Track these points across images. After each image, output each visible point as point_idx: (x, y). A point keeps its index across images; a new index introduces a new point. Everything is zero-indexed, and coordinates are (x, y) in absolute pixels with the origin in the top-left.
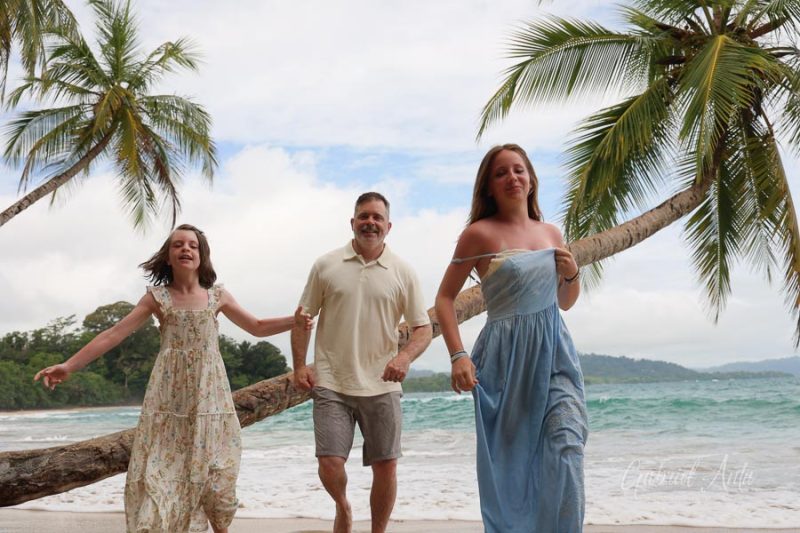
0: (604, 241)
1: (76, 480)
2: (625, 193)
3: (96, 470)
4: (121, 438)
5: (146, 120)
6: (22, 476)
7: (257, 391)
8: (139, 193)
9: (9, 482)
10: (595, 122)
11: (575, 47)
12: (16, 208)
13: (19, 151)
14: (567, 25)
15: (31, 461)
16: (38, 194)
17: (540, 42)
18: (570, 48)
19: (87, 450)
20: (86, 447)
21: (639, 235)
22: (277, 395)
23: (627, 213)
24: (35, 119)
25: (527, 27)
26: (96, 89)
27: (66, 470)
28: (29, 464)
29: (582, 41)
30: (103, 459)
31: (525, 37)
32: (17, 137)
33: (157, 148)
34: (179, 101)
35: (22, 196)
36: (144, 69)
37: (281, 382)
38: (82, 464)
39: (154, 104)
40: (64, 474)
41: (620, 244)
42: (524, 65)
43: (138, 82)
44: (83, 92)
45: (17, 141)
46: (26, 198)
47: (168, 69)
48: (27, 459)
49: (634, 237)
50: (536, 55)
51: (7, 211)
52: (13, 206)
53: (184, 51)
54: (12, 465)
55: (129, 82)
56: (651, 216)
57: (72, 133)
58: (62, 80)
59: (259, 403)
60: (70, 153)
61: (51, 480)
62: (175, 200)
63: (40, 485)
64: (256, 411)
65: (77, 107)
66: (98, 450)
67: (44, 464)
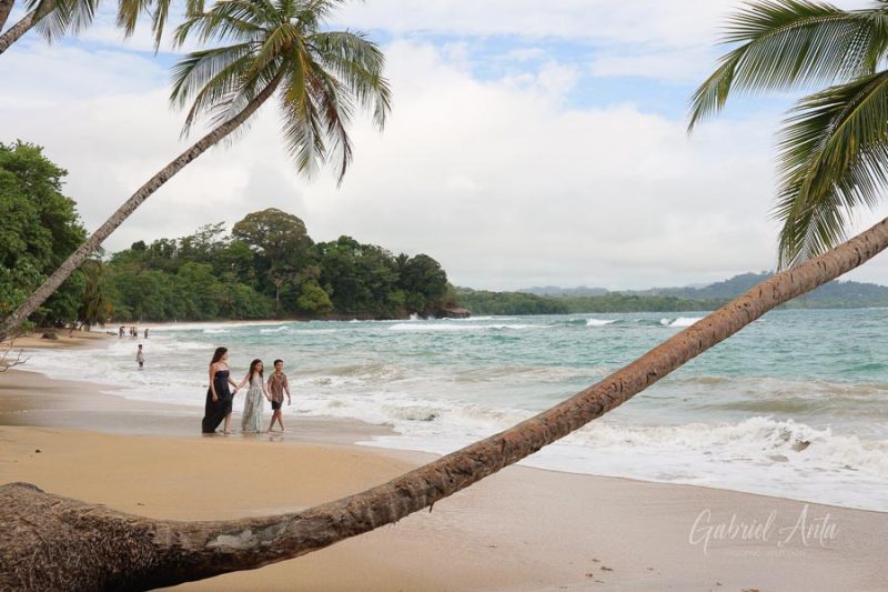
0: (829, 264)
1: (311, 547)
2: (852, 187)
3: (329, 537)
4: (350, 504)
5: (317, 58)
6: (264, 543)
7: (474, 453)
8: (307, 135)
9: (251, 549)
10: (821, 100)
11: (804, 27)
12: (187, 158)
13: (185, 92)
14: (794, 4)
15: (270, 529)
17: (763, 22)
18: (798, 28)
19: (320, 518)
20: (319, 514)
21: (868, 252)
22: (494, 457)
23: (853, 208)
24: (203, 59)
25: (750, 8)
26: (263, 26)
27: (302, 538)
28: (268, 531)
29: (813, 20)
30: (335, 527)
31: (747, 18)
32: (184, 78)
33: (326, 87)
34: (352, 37)
36: (314, 3)
38: (316, 532)
39: (325, 41)
40: (300, 541)
41: (847, 265)
42: (745, 48)
43: (308, 17)
45: (184, 83)
46: (196, 146)
48: (266, 526)
49: (863, 256)
50: (757, 36)
51: (178, 159)
52: (184, 155)
54: (254, 533)
55: (299, 18)
56: (882, 229)
57: (240, 74)
58: (231, 16)
59: (478, 466)
60: (237, 94)
61: (289, 547)
62: (347, 147)
63: (279, 552)
64: (474, 474)
65: (245, 46)
66: (329, 518)
67: (282, 531)
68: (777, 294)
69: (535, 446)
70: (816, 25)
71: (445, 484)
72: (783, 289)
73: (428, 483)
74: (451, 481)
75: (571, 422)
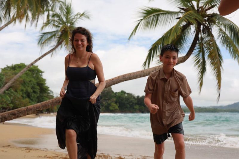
14: (151, 9)
16: (45, 55)
18: (155, 15)
24: (46, 34)
32: (41, 39)
35: (40, 56)
36: (74, 20)
37: (25, 108)
42: (142, 20)
44: (59, 27)
47: (82, 19)
50: (145, 17)
52: (38, 58)
53: (86, 14)
55: (70, 23)
59: (18, 113)
64: (17, 115)
65: (56, 31)
68: (124, 78)
69: (37, 110)
70: (159, 14)
71: (7, 117)
72: (127, 77)
73: (2, 116)
74: (9, 116)
75: (49, 104)
